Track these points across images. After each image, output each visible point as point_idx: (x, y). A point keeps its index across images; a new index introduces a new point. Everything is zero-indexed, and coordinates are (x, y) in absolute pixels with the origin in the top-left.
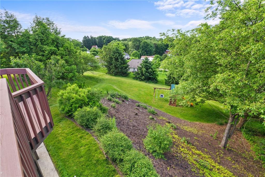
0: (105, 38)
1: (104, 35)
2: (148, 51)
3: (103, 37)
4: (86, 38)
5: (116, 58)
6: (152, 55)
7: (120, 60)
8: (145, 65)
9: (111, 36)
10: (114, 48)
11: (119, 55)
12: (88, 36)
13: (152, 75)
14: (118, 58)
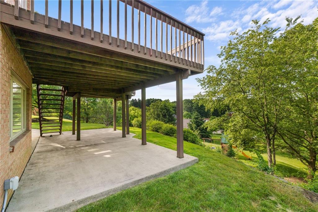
0: (154, 101)
1: (152, 98)
2: (203, 113)
3: (152, 99)
4: (134, 101)
5: (164, 114)
6: (208, 117)
7: (167, 116)
8: (195, 121)
9: (160, 99)
10: (162, 106)
11: (167, 112)
12: (135, 99)
13: (205, 133)
14: (166, 114)
